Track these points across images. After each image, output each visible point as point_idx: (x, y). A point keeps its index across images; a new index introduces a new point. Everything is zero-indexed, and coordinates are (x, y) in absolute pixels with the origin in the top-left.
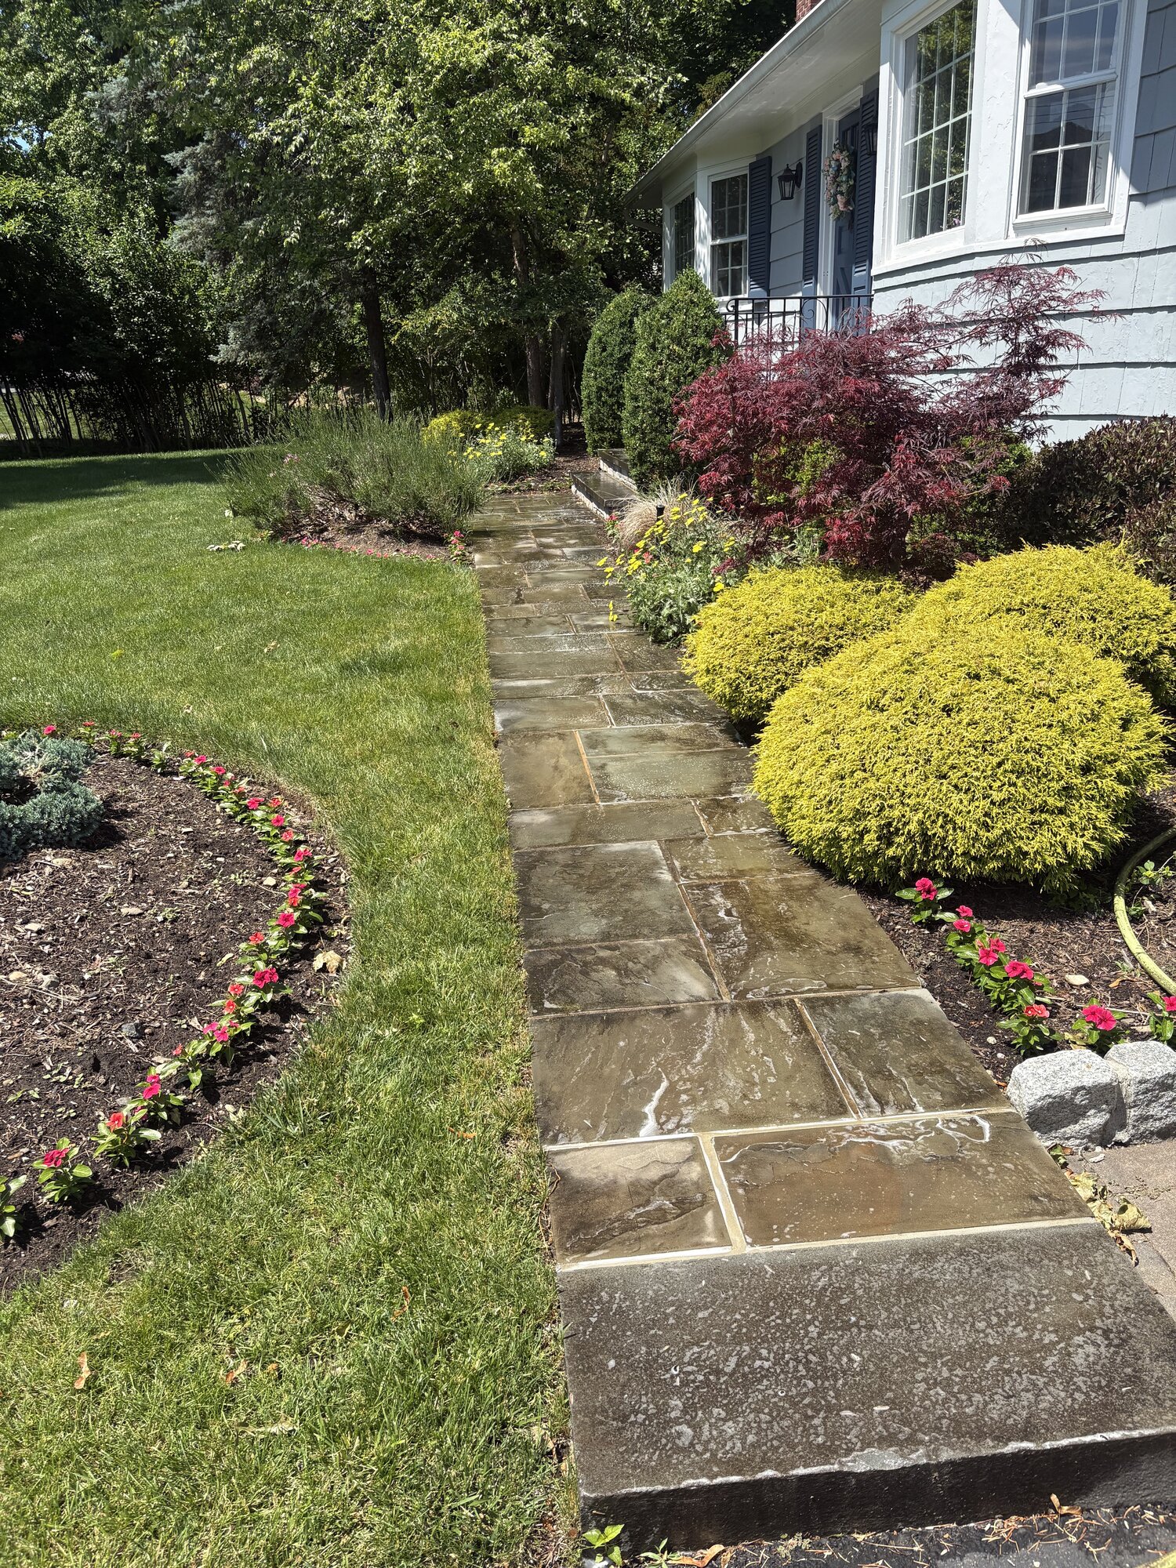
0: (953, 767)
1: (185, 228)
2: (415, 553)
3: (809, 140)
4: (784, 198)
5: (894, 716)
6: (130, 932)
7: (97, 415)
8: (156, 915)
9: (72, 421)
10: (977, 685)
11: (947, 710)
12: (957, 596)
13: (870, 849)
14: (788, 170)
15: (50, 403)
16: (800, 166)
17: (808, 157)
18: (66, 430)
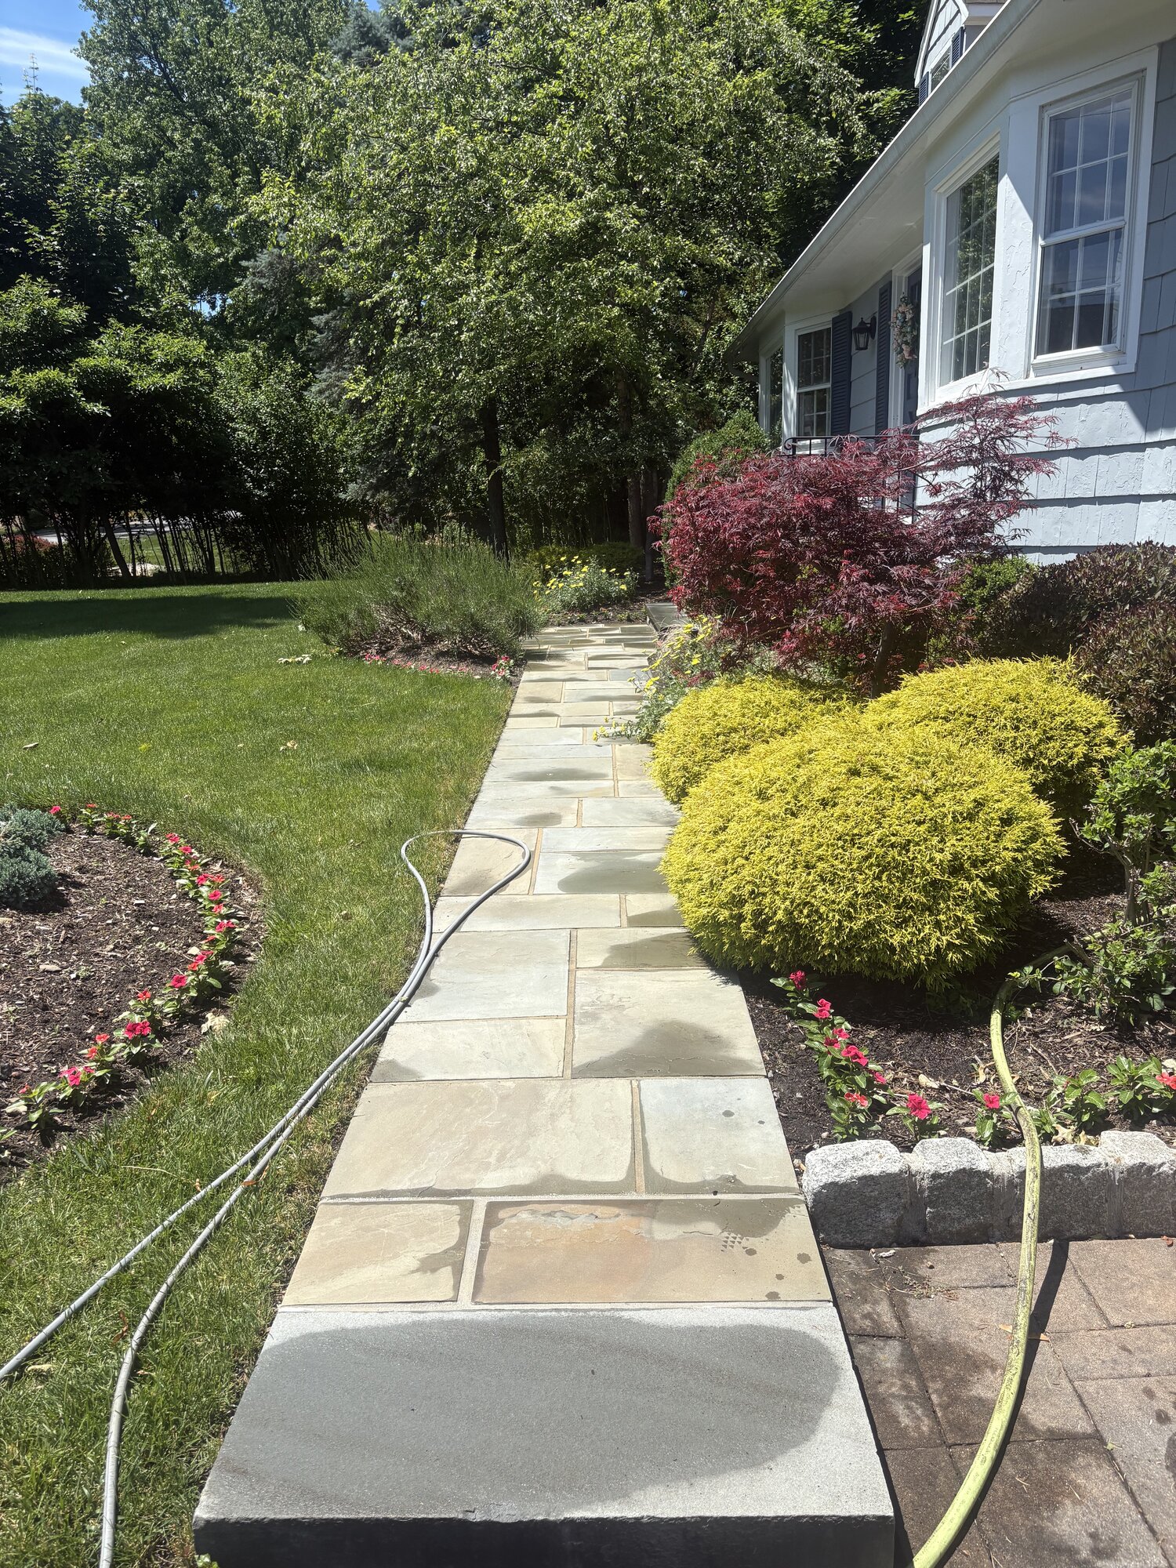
0: (820, 859)
1: (325, 380)
2: (464, 669)
3: (881, 294)
4: (859, 349)
5: (775, 807)
6: (39, 986)
7: (237, 548)
8: (71, 972)
9: (216, 551)
10: (857, 780)
11: (824, 803)
12: (894, 704)
13: (746, 937)
14: (862, 323)
15: (198, 537)
16: (874, 319)
17: (880, 311)
18: (210, 563)
